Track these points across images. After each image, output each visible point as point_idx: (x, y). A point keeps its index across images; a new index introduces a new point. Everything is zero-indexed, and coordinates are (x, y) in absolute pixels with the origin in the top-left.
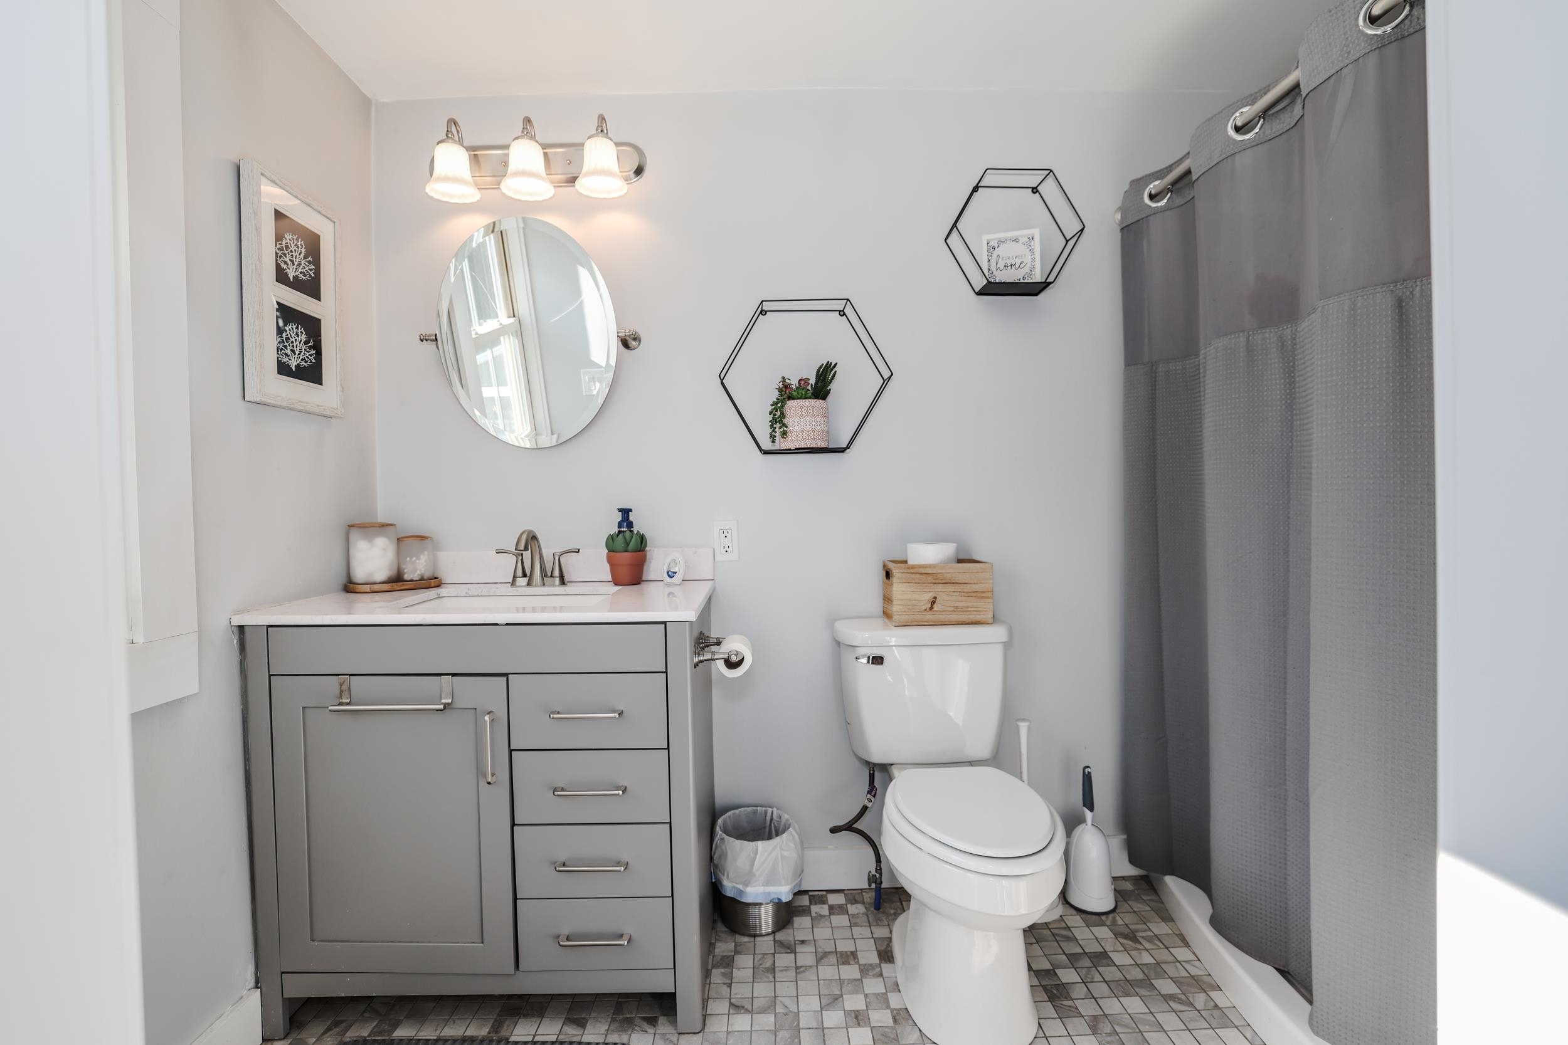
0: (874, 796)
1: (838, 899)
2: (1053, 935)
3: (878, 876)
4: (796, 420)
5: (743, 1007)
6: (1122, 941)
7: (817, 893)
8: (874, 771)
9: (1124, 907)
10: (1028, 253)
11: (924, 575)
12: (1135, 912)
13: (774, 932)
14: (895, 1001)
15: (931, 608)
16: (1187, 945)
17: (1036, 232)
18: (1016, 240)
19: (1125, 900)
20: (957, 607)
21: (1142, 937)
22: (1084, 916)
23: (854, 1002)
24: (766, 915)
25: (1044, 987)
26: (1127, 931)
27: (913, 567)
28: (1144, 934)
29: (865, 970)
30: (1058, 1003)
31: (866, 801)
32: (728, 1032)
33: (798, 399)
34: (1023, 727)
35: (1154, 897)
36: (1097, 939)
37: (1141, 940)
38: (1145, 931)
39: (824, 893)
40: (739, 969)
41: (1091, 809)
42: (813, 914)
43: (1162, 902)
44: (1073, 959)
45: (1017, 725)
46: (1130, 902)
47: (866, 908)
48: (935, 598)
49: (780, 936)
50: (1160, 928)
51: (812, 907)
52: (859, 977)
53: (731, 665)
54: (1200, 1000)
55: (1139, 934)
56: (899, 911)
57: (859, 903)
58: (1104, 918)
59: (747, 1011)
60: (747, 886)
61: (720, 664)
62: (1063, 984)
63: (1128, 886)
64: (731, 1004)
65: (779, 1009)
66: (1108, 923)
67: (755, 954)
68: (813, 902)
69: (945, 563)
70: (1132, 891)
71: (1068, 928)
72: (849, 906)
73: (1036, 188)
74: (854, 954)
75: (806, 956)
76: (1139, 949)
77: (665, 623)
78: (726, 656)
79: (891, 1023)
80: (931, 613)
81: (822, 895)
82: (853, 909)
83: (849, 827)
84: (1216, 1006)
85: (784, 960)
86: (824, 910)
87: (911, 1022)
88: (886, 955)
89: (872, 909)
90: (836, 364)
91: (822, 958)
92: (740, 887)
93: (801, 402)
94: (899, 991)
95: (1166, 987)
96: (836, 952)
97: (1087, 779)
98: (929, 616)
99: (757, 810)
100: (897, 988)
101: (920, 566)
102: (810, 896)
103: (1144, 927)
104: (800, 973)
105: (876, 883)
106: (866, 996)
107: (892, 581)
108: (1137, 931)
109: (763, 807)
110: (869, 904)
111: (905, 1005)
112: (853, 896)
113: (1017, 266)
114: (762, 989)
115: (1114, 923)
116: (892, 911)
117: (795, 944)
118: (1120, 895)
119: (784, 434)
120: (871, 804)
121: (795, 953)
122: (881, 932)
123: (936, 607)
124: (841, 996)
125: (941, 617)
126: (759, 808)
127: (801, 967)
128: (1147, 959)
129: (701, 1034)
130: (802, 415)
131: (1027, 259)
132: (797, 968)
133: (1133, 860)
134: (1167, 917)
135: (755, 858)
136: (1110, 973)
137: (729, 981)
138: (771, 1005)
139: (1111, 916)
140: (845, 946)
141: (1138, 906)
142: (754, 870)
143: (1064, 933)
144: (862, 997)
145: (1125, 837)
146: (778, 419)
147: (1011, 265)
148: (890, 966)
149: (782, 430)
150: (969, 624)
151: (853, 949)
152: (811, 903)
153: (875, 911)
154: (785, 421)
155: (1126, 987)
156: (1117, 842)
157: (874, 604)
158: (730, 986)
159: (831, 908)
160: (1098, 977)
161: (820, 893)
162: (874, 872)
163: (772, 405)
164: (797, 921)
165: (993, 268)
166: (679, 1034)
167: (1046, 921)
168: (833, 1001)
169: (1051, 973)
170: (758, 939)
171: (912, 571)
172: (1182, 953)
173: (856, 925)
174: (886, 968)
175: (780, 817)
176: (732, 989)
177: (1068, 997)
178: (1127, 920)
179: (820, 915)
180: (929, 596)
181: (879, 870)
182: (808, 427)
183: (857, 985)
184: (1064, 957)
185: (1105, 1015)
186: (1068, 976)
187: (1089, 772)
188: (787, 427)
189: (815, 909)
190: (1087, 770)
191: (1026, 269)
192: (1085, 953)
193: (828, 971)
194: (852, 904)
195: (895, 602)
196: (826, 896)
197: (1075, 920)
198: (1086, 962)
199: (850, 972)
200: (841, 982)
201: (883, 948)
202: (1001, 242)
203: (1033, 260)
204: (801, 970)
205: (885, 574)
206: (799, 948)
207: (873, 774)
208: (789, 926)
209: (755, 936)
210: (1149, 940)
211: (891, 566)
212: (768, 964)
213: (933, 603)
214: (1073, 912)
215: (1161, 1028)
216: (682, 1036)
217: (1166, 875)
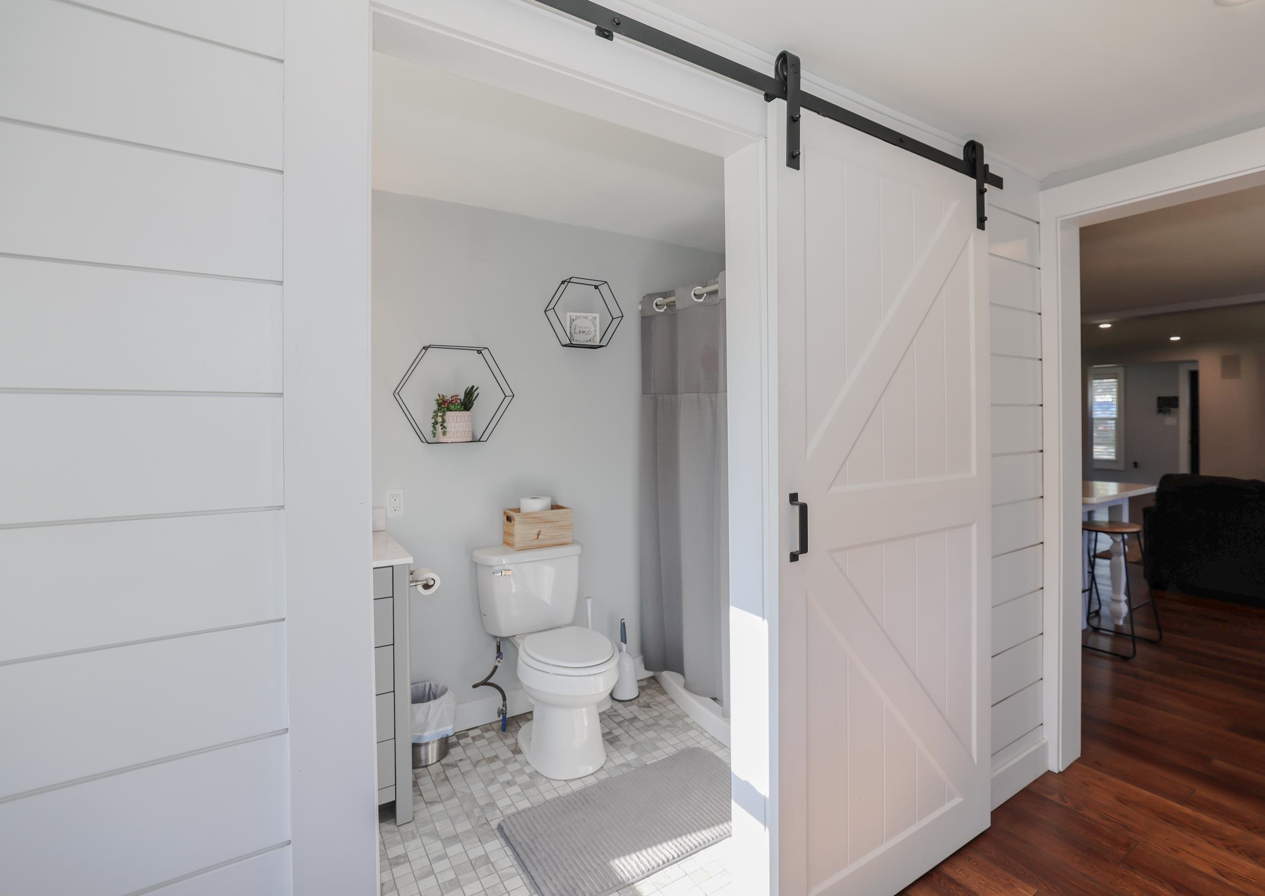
0: (501, 659)
1: (477, 732)
2: (609, 716)
3: (504, 709)
4: (453, 424)
5: (435, 802)
6: (643, 709)
7: (460, 733)
8: (500, 643)
9: (643, 693)
10: (593, 327)
11: (533, 518)
12: (649, 695)
13: (439, 761)
14: (528, 770)
15: (537, 538)
16: (673, 701)
17: (597, 315)
18: (586, 318)
19: (643, 690)
20: (552, 536)
21: (654, 705)
22: (623, 703)
23: (503, 778)
24: (432, 750)
25: (607, 740)
26: (645, 704)
27: (527, 514)
28: (653, 703)
29: (506, 762)
30: (614, 745)
31: (497, 662)
32: (431, 815)
33: (455, 411)
34: (589, 601)
35: (658, 685)
36: (630, 712)
37: (652, 706)
38: (653, 702)
39: (465, 732)
40: (423, 785)
41: (625, 643)
42: (462, 744)
43: (662, 687)
44: (619, 724)
45: (586, 601)
46: (646, 691)
47: (496, 732)
48: (540, 531)
49: (443, 761)
50: (661, 698)
51: (460, 741)
52: (504, 766)
53: (427, 587)
54: (680, 723)
55: (651, 704)
56: (518, 728)
57: (491, 730)
58: (633, 701)
59: (438, 802)
60: (424, 731)
61: (420, 588)
62: (616, 736)
63: (645, 683)
64: (426, 803)
65: (459, 795)
66: (636, 703)
67: (430, 775)
68: (459, 738)
69: (544, 510)
70: (647, 685)
71: (616, 711)
72: (485, 734)
73: (597, 286)
74: (496, 757)
75: (466, 766)
76: (651, 711)
77: (392, 566)
78: (425, 582)
79: (529, 779)
80: (537, 540)
81: (464, 733)
82: (487, 735)
83: (485, 683)
84: (687, 723)
85: (451, 772)
86: (469, 740)
87: (540, 775)
88: (517, 751)
89: (501, 731)
90: (478, 388)
91: (476, 764)
92: (419, 734)
93: (457, 413)
94: (529, 765)
95: (664, 722)
96: (485, 759)
97: (623, 626)
98: (537, 543)
99: (418, 686)
100: (528, 763)
101: (531, 513)
102: (456, 736)
103: (654, 700)
104: (465, 775)
105: (503, 714)
106: (511, 773)
107: (513, 523)
108: (650, 703)
109: (422, 682)
110: (498, 729)
111: (534, 769)
112: (486, 728)
113: (586, 332)
114: (444, 790)
115: (639, 702)
116: (514, 729)
117: (456, 763)
118: (641, 689)
119: (444, 433)
120: (500, 664)
121: (458, 767)
122: (510, 741)
123: (540, 537)
124: (496, 777)
125: (542, 543)
126: (419, 684)
127: (464, 772)
128: (656, 713)
129: (413, 821)
130: (457, 422)
131: (592, 330)
132: (462, 774)
133: (647, 668)
134: (663, 692)
135: (428, 713)
136: (638, 724)
137: (420, 793)
138: (453, 794)
139: (637, 700)
140: (491, 754)
141: (649, 691)
142: (429, 720)
143: (614, 713)
144: (508, 774)
145: (643, 656)
146: (438, 423)
147: (583, 332)
148: (521, 755)
149: (443, 430)
150: (559, 545)
151: (495, 754)
152: (458, 739)
153: (503, 732)
154: (445, 424)
155: (648, 727)
156: (639, 660)
157: (498, 537)
158: (421, 795)
159: (473, 738)
160: (633, 728)
161: (463, 732)
162: (501, 708)
163: (434, 413)
164: (452, 751)
165: (573, 332)
166: (398, 826)
167: (604, 710)
168: (492, 781)
169: (610, 733)
170: (428, 767)
171: (527, 516)
172: (671, 707)
173: (493, 742)
174: (518, 757)
175: (437, 686)
176: (424, 796)
177: (619, 740)
178: (645, 699)
179: (467, 744)
180: (536, 531)
181: (504, 705)
182: (461, 429)
183: (503, 770)
184: (615, 724)
185: (638, 743)
186: (618, 732)
187: (624, 622)
188: (446, 428)
189: (462, 742)
190: (624, 621)
191: (592, 335)
192: (626, 720)
193: (483, 769)
194: (486, 732)
195: (516, 536)
196: (467, 733)
197: (619, 706)
198: (627, 723)
199: (498, 765)
200: (493, 772)
201: (514, 748)
202: (577, 317)
203: (595, 331)
204: (465, 773)
205: (506, 518)
206: (459, 764)
207: (500, 645)
208: (449, 755)
209: (426, 766)
210: (655, 705)
211: (512, 514)
212: (443, 777)
213: (539, 534)
214: (617, 702)
215: (663, 739)
216: (399, 827)
217: (662, 671)
